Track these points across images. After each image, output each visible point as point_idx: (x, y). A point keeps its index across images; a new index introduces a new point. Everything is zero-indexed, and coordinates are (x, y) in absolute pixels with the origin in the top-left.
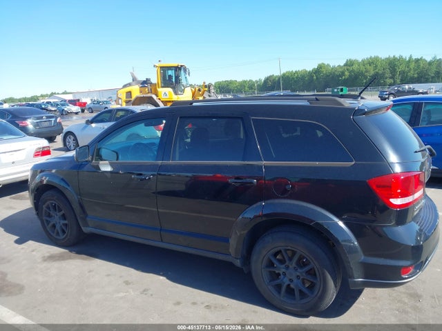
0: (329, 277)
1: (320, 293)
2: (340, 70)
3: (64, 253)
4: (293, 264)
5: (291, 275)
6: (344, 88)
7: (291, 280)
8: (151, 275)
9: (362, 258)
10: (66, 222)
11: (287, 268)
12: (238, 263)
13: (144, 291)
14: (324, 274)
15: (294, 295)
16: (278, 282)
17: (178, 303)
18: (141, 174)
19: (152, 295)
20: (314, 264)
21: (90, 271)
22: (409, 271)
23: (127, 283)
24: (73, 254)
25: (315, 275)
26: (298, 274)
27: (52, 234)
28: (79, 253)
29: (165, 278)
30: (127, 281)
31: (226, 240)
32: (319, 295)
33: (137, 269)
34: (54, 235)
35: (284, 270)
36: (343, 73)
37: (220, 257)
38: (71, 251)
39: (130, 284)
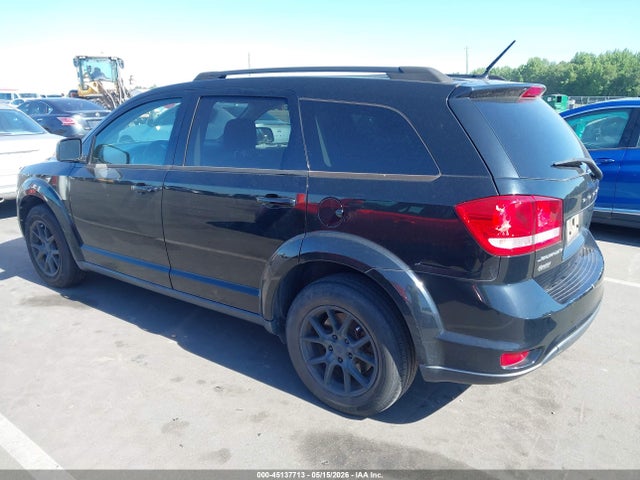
0: (390, 359)
1: (377, 382)
2: (563, 69)
3: (54, 296)
4: (342, 335)
5: (340, 351)
6: (563, 96)
7: (340, 360)
8: (159, 337)
9: (442, 331)
10: (57, 252)
11: (335, 339)
12: (269, 327)
13: (139, 357)
14: (382, 352)
15: (342, 382)
16: (321, 360)
17: (178, 379)
18: (143, 185)
19: (146, 364)
20: (370, 337)
21: (76, 324)
22: (519, 359)
23: (119, 344)
24: (64, 299)
25: (372, 353)
26: (350, 350)
27: (41, 267)
28: (73, 298)
29: (176, 343)
30: (120, 342)
31: (255, 292)
32: (375, 386)
33: (142, 326)
34: (44, 270)
35: (330, 343)
36: (567, 74)
37: (247, 317)
38: (63, 295)
39: (122, 345)
